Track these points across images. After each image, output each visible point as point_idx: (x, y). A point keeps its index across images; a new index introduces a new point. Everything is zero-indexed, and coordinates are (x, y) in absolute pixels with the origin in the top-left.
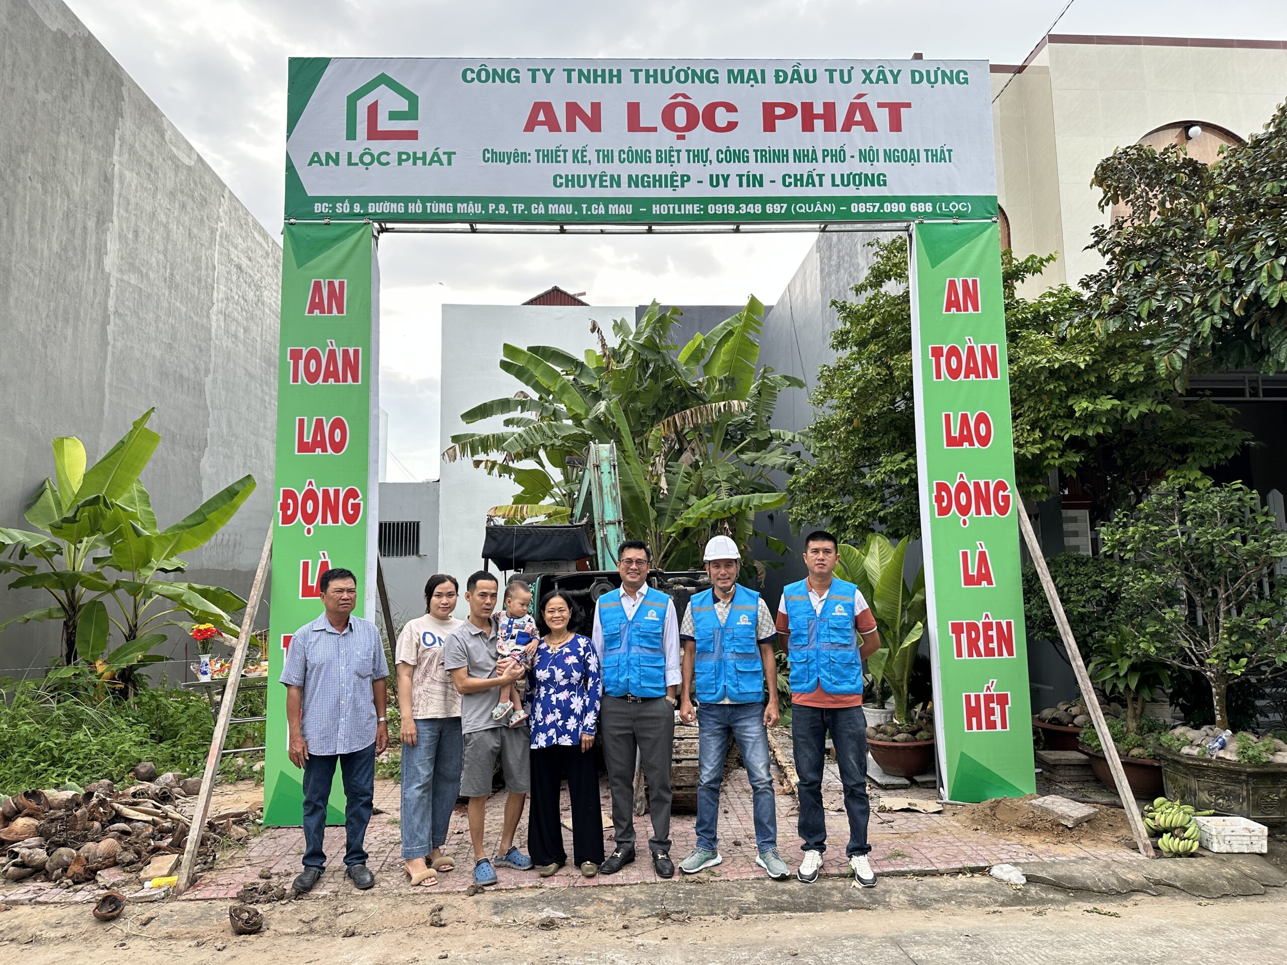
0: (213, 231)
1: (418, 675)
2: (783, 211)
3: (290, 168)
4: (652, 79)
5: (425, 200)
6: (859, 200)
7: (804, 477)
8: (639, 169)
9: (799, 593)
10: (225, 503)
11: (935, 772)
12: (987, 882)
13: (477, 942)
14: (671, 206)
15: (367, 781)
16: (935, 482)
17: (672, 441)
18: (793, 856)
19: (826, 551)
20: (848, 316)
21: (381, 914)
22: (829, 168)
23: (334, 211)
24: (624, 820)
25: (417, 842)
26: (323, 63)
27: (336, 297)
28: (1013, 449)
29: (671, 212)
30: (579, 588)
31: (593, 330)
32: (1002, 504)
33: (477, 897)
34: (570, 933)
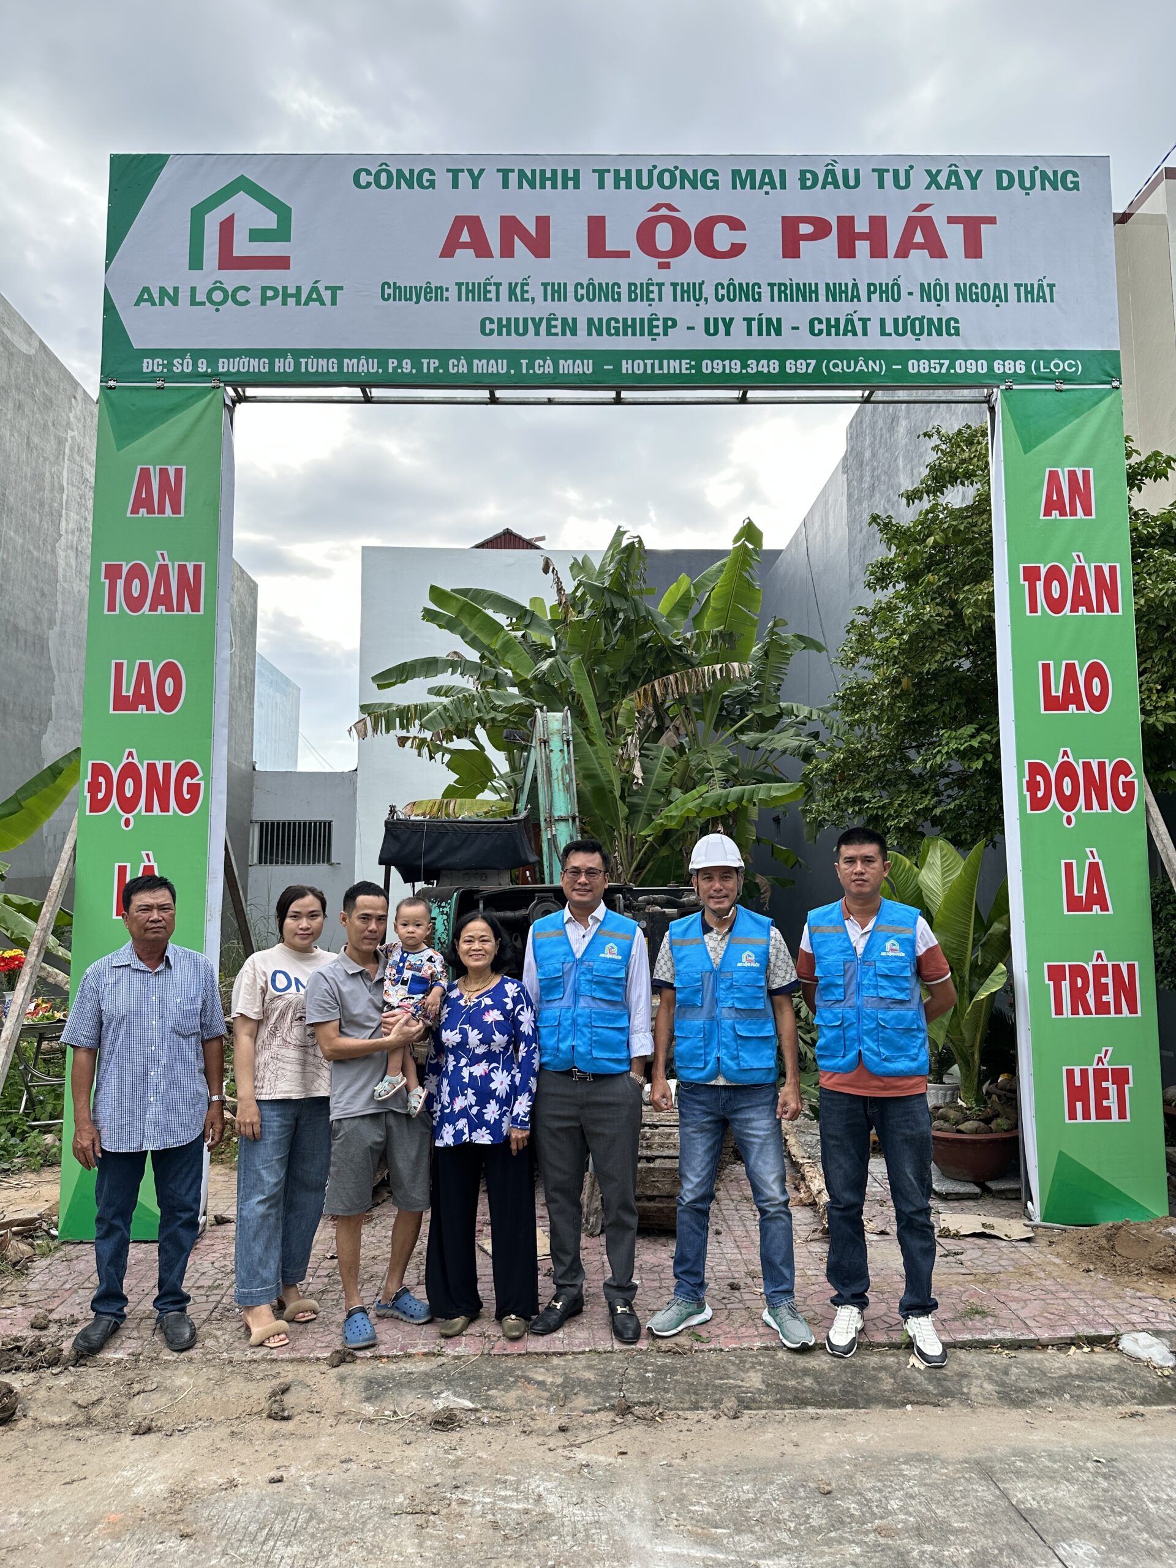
0: (61, 442)
1: (264, 1033)
2: (810, 371)
3: (109, 308)
4: (623, 184)
5: (298, 354)
6: (919, 355)
7: (828, 762)
8: (602, 310)
9: (831, 921)
10: (46, 786)
11: (1019, 1176)
12: (1116, 1362)
13: (333, 1452)
14: (649, 362)
15: (190, 1189)
16: (1026, 762)
17: (649, 716)
18: (818, 1310)
19: (867, 860)
20: (894, 537)
21: (196, 1396)
22: (876, 309)
23: (170, 370)
24: (566, 1252)
25: (258, 1282)
26: (159, 161)
27: (171, 491)
28: (1140, 718)
29: (649, 371)
30: (514, 909)
31: (546, 570)
32: (1123, 794)
33: (343, 1369)
34: (476, 1437)
